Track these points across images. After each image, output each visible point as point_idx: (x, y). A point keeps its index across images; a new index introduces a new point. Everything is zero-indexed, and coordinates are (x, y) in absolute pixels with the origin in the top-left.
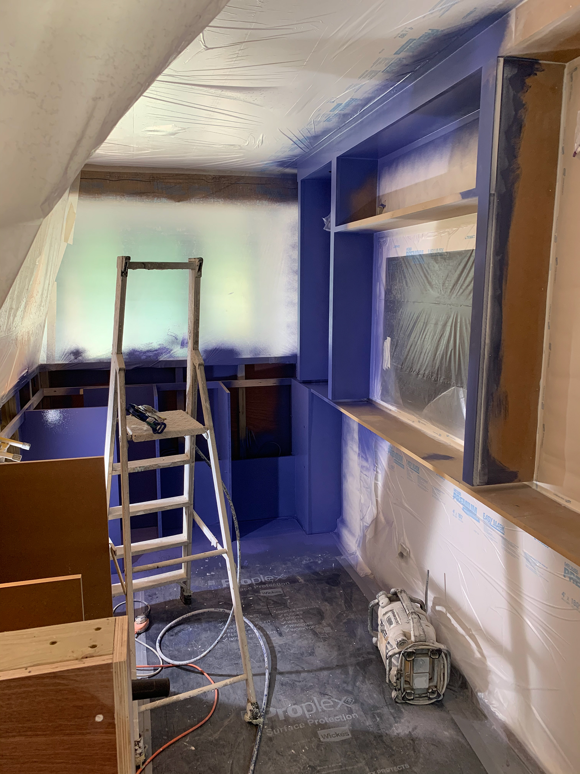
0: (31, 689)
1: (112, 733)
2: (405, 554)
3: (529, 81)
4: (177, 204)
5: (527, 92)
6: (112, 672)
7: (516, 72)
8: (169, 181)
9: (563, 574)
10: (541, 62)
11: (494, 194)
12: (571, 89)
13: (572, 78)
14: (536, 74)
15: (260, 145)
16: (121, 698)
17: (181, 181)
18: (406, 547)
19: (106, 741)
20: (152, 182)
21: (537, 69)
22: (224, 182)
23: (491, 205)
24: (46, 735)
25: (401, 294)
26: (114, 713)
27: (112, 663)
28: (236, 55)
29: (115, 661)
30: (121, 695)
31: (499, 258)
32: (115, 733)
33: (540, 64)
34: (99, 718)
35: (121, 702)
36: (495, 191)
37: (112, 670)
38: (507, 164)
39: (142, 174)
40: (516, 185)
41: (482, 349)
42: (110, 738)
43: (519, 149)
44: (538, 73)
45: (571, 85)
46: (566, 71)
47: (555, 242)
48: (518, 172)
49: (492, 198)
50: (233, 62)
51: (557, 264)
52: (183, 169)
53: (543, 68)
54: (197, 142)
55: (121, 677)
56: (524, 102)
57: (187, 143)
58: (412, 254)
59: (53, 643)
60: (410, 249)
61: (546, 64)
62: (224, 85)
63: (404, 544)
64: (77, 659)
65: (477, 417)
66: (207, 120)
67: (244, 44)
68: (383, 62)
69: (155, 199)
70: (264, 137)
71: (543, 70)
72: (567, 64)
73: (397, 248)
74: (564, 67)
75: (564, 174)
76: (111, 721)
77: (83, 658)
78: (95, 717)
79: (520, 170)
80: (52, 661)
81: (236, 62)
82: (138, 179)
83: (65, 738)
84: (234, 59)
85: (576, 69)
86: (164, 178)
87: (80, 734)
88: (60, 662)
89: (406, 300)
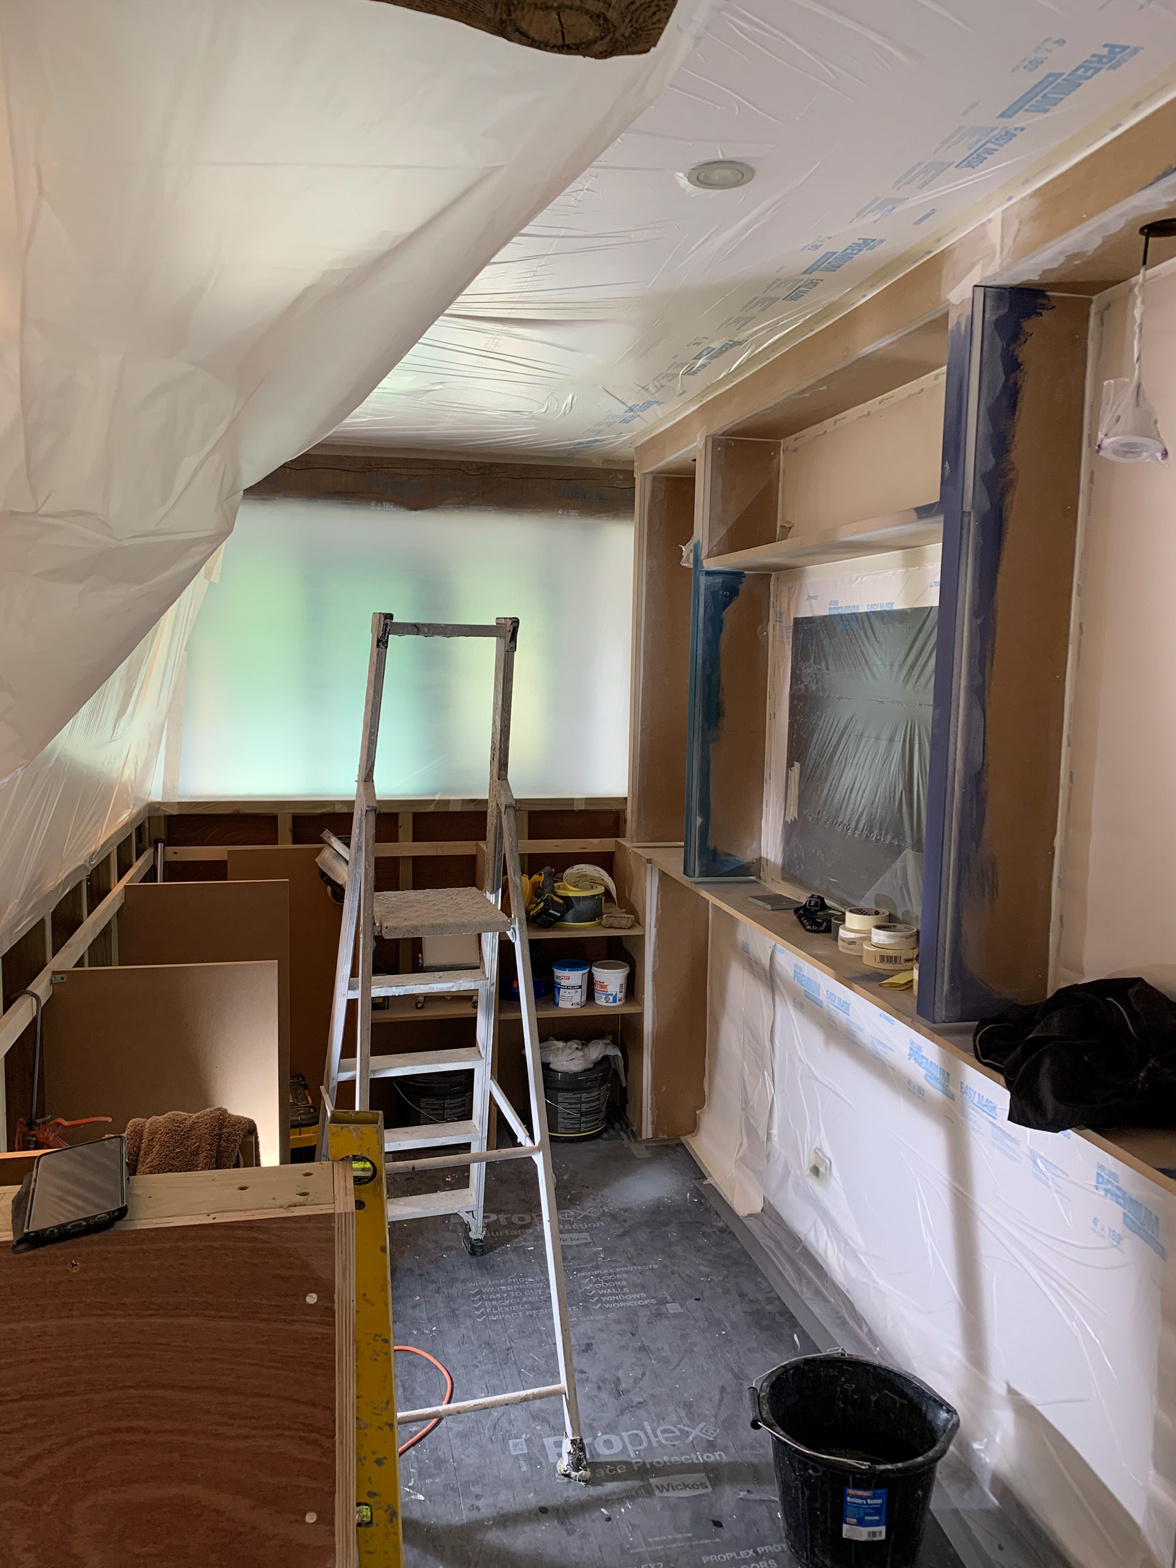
0: (216, 1244)
1: (328, 1325)
2: (822, 1169)
3: (1028, 325)
4: (413, 513)
5: (1025, 342)
6: (333, 1228)
7: (1007, 310)
8: (398, 471)
9: (1095, 1184)
10: (1049, 294)
11: (970, 513)
12: (1101, 340)
13: (1102, 320)
14: (1041, 314)
15: (568, 411)
16: (344, 1269)
17: (420, 472)
18: (825, 1156)
19: (320, 1336)
20: (367, 473)
21: (1041, 304)
22: (500, 475)
23: (965, 531)
24: (234, 1317)
25: (817, 683)
26: (334, 1293)
27: (334, 1214)
28: (532, 274)
29: (338, 1211)
30: (346, 1264)
31: (979, 621)
32: (334, 1326)
33: (1047, 297)
34: (312, 1299)
35: (344, 1276)
36: (973, 507)
37: (333, 1225)
38: (993, 462)
39: (349, 457)
40: (1008, 499)
41: (949, 779)
42: (325, 1331)
43: (1013, 437)
44: (1044, 312)
45: (1102, 332)
46: (1093, 309)
47: (1079, 594)
48: (1011, 476)
49: (966, 520)
50: (526, 284)
51: (1081, 634)
52: (424, 451)
53: (1053, 304)
54: (455, 405)
55: (346, 1236)
56: (1020, 361)
57: (436, 407)
58: (840, 611)
59: (242, 1189)
60: (836, 603)
61: (1058, 297)
62: (510, 316)
63: (819, 1150)
64: (281, 1207)
65: (942, 899)
66: (475, 370)
67: (546, 257)
68: (784, 285)
69: (373, 504)
70: (575, 399)
71: (1053, 307)
72: (1095, 298)
73: (813, 601)
74: (1090, 302)
75: (1092, 480)
76: (329, 1305)
77: (289, 1206)
78: (305, 1296)
79: (1015, 472)
80: (244, 1208)
81: (531, 283)
82: (343, 467)
83: (261, 1325)
84: (528, 279)
85: (1108, 306)
86: (390, 466)
87: (284, 1321)
88: (257, 1209)
89: (826, 695)
